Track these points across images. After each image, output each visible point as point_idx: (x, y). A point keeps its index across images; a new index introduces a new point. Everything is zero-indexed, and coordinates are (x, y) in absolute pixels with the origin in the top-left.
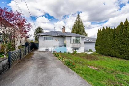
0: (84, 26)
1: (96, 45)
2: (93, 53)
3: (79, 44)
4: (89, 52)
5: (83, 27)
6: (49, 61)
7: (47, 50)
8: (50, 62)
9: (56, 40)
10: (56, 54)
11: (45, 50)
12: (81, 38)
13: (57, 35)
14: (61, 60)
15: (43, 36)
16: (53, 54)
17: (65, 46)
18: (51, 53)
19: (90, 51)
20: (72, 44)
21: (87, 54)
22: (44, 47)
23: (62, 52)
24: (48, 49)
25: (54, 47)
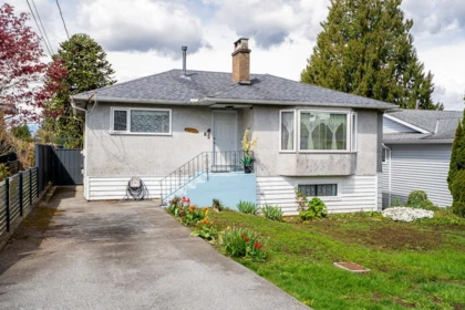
0: (410, 24)
1: (457, 166)
2: (430, 214)
3: (337, 157)
4: (408, 210)
5: (398, 25)
6: (148, 239)
7: (136, 191)
8: (154, 242)
9: (188, 130)
10: (185, 214)
11: (122, 194)
12: (350, 115)
13: (194, 101)
14: (209, 239)
15: (113, 109)
16: (173, 212)
17: (248, 169)
18: (161, 209)
19: (417, 200)
20: (293, 158)
21: (389, 220)
22: (116, 172)
23: (224, 204)
24: (140, 188)
25: (180, 172)
